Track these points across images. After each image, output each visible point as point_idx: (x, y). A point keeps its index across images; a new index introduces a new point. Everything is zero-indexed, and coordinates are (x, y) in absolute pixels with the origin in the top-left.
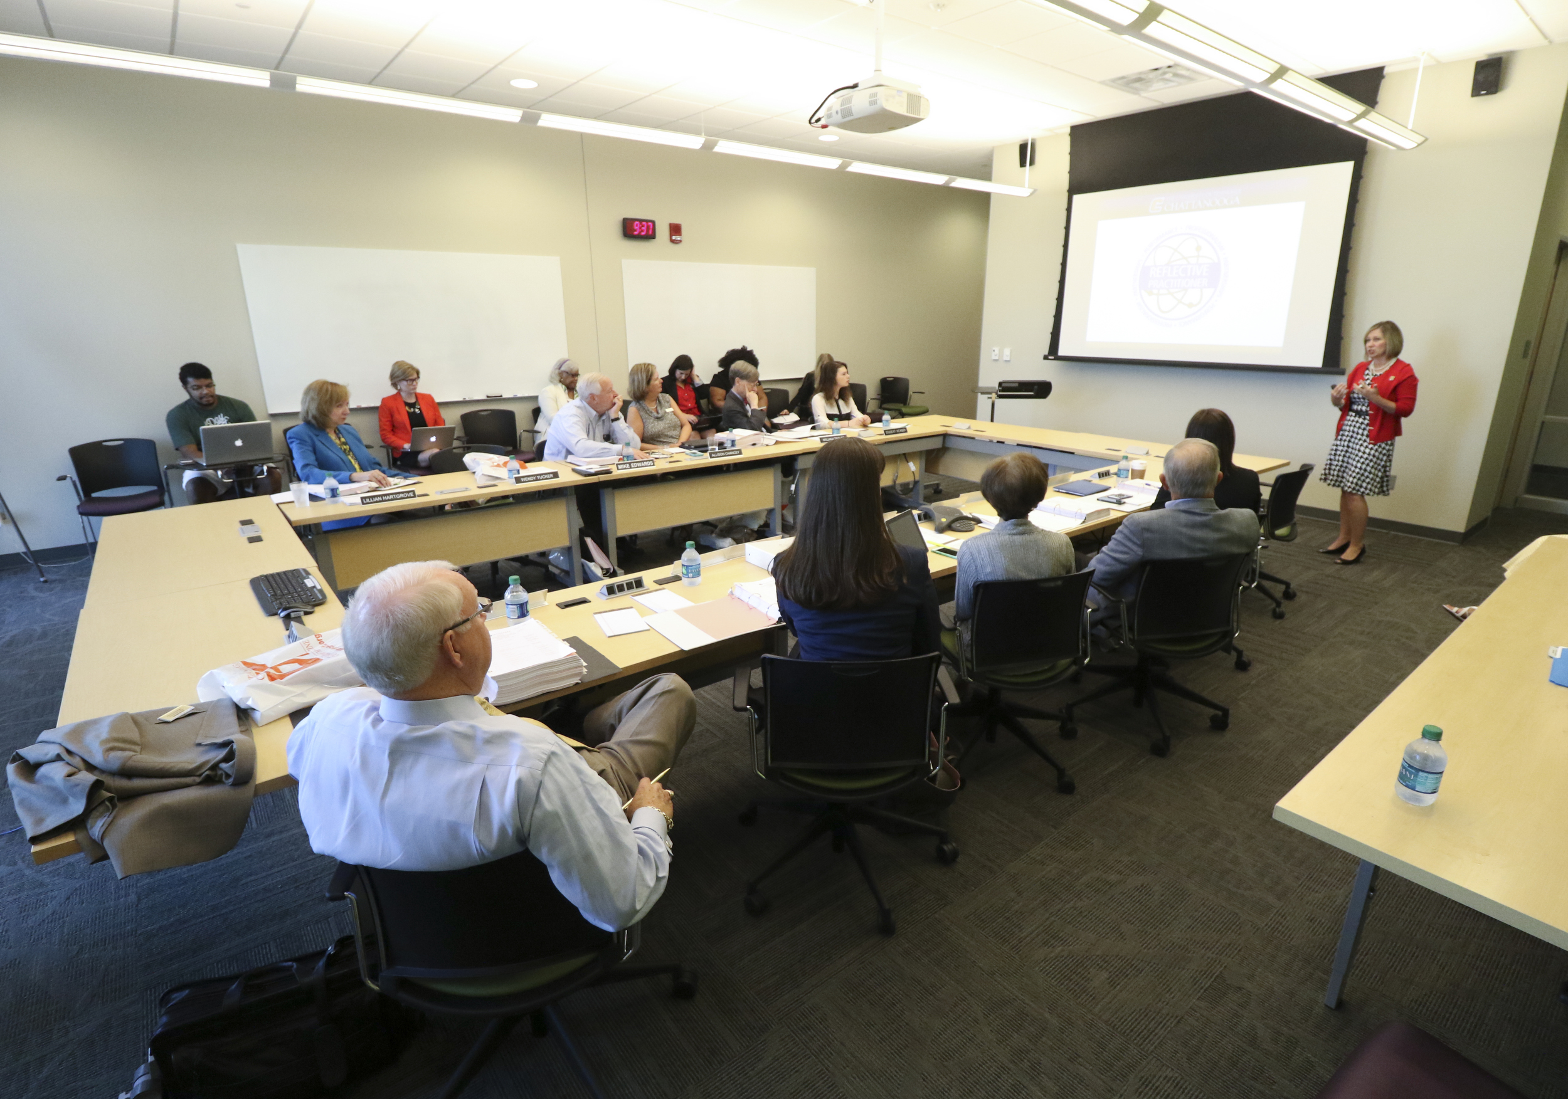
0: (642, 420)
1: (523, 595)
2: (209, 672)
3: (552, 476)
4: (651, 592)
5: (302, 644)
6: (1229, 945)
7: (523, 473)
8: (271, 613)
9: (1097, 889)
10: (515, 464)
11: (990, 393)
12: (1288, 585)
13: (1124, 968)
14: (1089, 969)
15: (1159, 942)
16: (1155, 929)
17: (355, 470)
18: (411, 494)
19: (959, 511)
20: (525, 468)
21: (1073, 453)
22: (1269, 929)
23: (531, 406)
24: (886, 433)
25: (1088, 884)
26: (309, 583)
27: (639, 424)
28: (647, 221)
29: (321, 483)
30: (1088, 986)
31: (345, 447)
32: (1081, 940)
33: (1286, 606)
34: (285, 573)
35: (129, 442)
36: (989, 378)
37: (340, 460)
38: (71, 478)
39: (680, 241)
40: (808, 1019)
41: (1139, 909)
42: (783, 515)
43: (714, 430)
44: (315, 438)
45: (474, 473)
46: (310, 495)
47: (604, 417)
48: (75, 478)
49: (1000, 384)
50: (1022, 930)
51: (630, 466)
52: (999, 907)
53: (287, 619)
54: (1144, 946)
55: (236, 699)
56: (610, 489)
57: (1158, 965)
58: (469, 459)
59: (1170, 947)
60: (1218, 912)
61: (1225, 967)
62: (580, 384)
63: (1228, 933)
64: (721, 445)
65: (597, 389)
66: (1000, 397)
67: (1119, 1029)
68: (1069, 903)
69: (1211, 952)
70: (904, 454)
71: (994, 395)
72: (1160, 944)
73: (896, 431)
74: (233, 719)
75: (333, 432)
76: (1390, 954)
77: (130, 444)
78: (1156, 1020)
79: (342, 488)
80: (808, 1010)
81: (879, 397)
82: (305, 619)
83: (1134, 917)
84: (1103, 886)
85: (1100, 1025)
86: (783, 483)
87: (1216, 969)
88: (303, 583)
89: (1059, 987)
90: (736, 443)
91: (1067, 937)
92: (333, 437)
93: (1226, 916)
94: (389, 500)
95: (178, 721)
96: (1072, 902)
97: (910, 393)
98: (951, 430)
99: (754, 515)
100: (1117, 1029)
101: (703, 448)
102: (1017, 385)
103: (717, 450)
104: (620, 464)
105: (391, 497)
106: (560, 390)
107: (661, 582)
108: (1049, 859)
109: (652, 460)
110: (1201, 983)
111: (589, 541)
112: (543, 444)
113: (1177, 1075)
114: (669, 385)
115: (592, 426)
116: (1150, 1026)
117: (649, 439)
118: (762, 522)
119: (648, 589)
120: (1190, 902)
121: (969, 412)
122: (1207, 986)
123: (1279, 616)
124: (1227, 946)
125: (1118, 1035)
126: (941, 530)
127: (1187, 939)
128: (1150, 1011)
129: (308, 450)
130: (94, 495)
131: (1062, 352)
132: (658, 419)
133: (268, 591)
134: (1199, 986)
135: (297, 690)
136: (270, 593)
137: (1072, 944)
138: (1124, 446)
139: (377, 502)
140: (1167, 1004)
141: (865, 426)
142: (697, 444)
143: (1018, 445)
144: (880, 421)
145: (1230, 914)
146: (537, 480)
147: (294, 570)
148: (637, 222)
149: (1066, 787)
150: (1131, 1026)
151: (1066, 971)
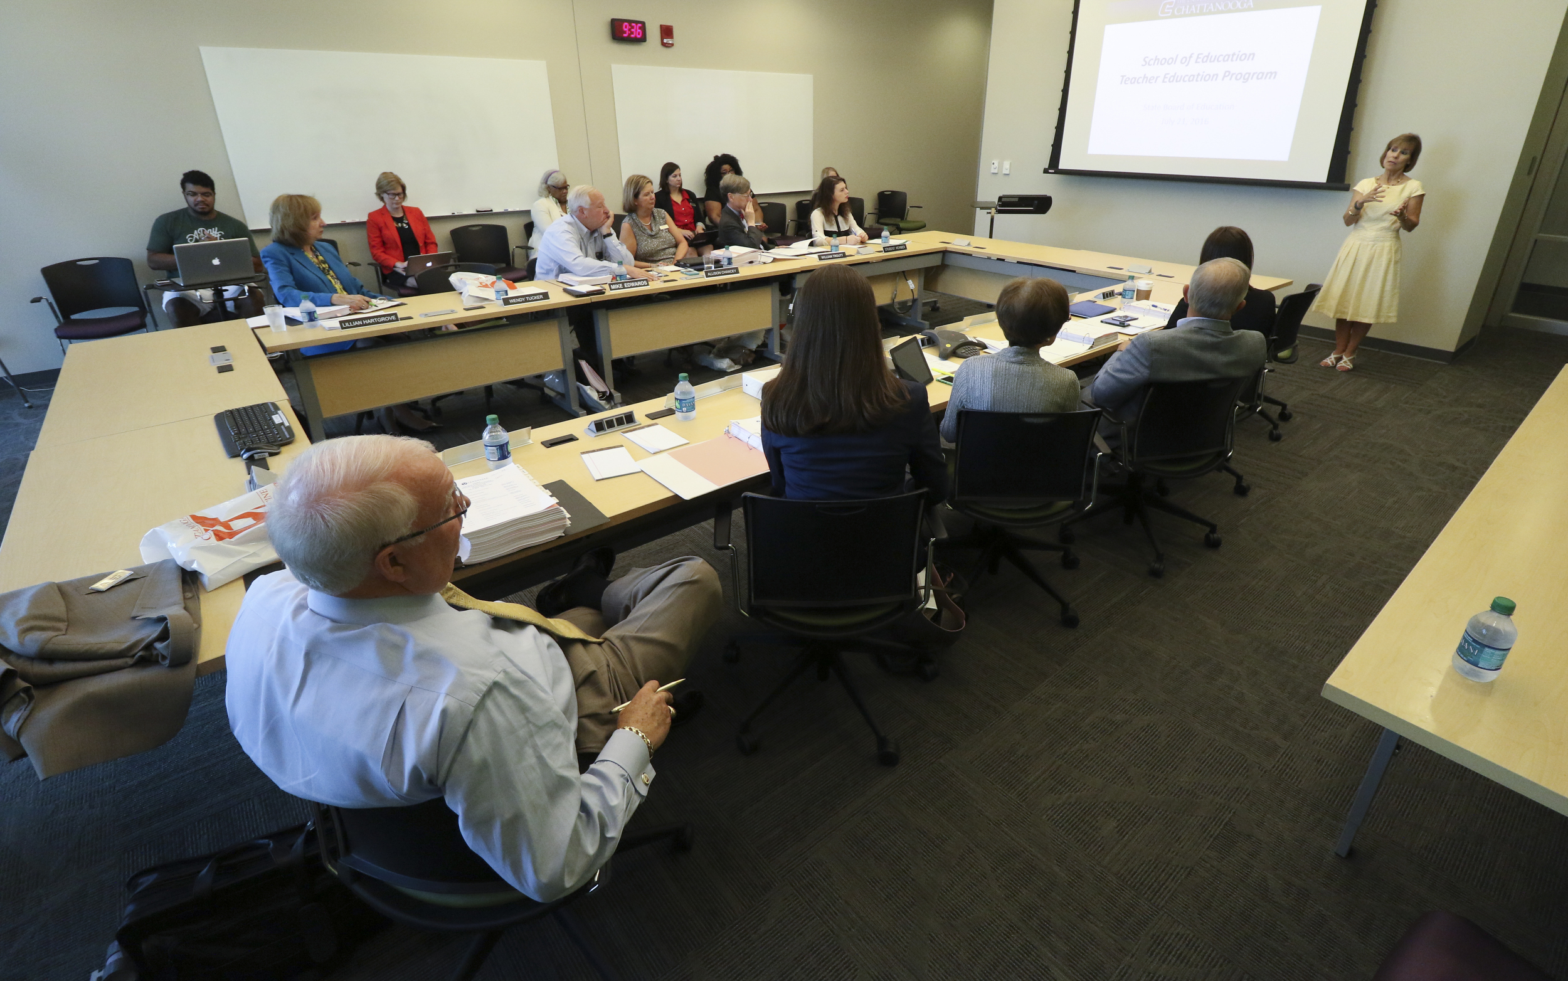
0: (635, 237)
1: (504, 436)
2: (152, 530)
3: (541, 297)
4: (643, 428)
5: (260, 494)
6: (1238, 789)
7: (511, 294)
8: (234, 454)
9: (1103, 729)
10: (502, 284)
11: (990, 208)
12: (1284, 406)
13: (1133, 816)
14: (1097, 817)
15: (1166, 786)
16: (1162, 772)
17: (335, 291)
18: (393, 317)
19: (964, 336)
20: (515, 288)
21: (1074, 271)
22: (1277, 772)
23: (523, 221)
24: (886, 249)
25: (1094, 724)
26: (277, 419)
27: (633, 241)
28: (637, 22)
29: (298, 306)
30: (1096, 836)
31: (324, 266)
32: (1088, 786)
33: (1283, 428)
34: (252, 407)
35: (104, 261)
36: (989, 191)
37: (318, 279)
38: (47, 300)
39: (672, 45)
40: (811, 876)
41: (1146, 751)
42: (781, 335)
43: (711, 246)
44: (291, 257)
45: (461, 293)
46: (286, 318)
47: (596, 235)
48: (52, 300)
49: (1000, 198)
50: (1028, 775)
51: (623, 285)
52: (1005, 751)
53: (251, 461)
54: (1152, 791)
55: (180, 562)
56: (604, 311)
57: (1166, 812)
58: (455, 278)
59: (1178, 792)
60: (1225, 753)
61: (1234, 813)
62: (570, 196)
63: (1236, 777)
64: (717, 262)
65: (585, 202)
66: (1000, 212)
67: (1129, 883)
68: (1075, 745)
69: (1219, 797)
70: (903, 272)
71: (993, 210)
72: (1167, 789)
73: (895, 248)
74: (176, 585)
75: (309, 249)
76: (1398, 797)
77: (105, 263)
78: (1166, 871)
79: (320, 311)
80: (812, 866)
81: (876, 211)
82: (271, 461)
83: (1142, 760)
84: (1109, 726)
85: (1110, 878)
86: (781, 301)
87: (1225, 815)
88: (271, 419)
89: (1067, 837)
90: (733, 261)
91: (1074, 782)
92: (310, 255)
93: (1233, 757)
94: (369, 324)
95: (113, 589)
96: (1077, 745)
97: (908, 207)
98: (950, 247)
99: (752, 335)
100: (1127, 882)
101: (698, 266)
102: (1017, 200)
103: (713, 269)
104: (613, 284)
105: (372, 321)
106: (550, 203)
107: (653, 416)
108: (1054, 698)
109: (646, 280)
110: (1210, 831)
111: (584, 364)
112: (535, 260)
113: (1188, 932)
114: (663, 199)
115: (584, 244)
116: (1160, 879)
117: (644, 257)
118: (760, 343)
119: (640, 424)
120: (1196, 743)
121: (968, 229)
122: (1216, 834)
123: (1276, 438)
124: (1235, 790)
125: (1129, 889)
126: (945, 356)
127: (1195, 783)
128: (1160, 862)
129: (285, 270)
130: (73, 317)
131: (1063, 165)
132: (652, 236)
133: (232, 429)
134: (1209, 833)
135: (250, 549)
136: (233, 431)
137: (1079, 790)
138: (1127, 264)
139: (357, 326)
140: (1177, 854)
141: (862, 242)
142: (692, 262)
143: (1018, 262)
144: (879, 236)
145: (1237, 755)
146: (526, 301)
147: (263, 404)
148: (626, 24)
149: (1070, 621)
150: (1141, 879)
151: (1073, 820)
